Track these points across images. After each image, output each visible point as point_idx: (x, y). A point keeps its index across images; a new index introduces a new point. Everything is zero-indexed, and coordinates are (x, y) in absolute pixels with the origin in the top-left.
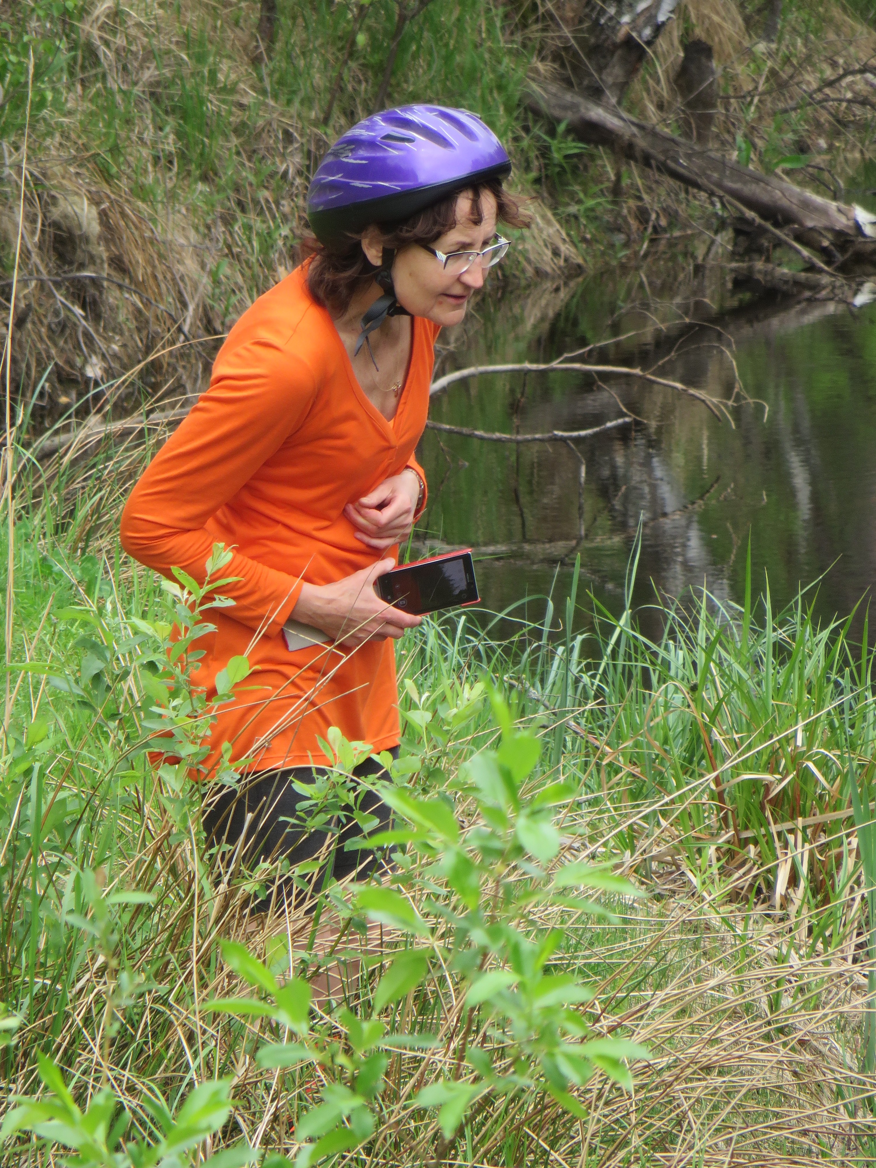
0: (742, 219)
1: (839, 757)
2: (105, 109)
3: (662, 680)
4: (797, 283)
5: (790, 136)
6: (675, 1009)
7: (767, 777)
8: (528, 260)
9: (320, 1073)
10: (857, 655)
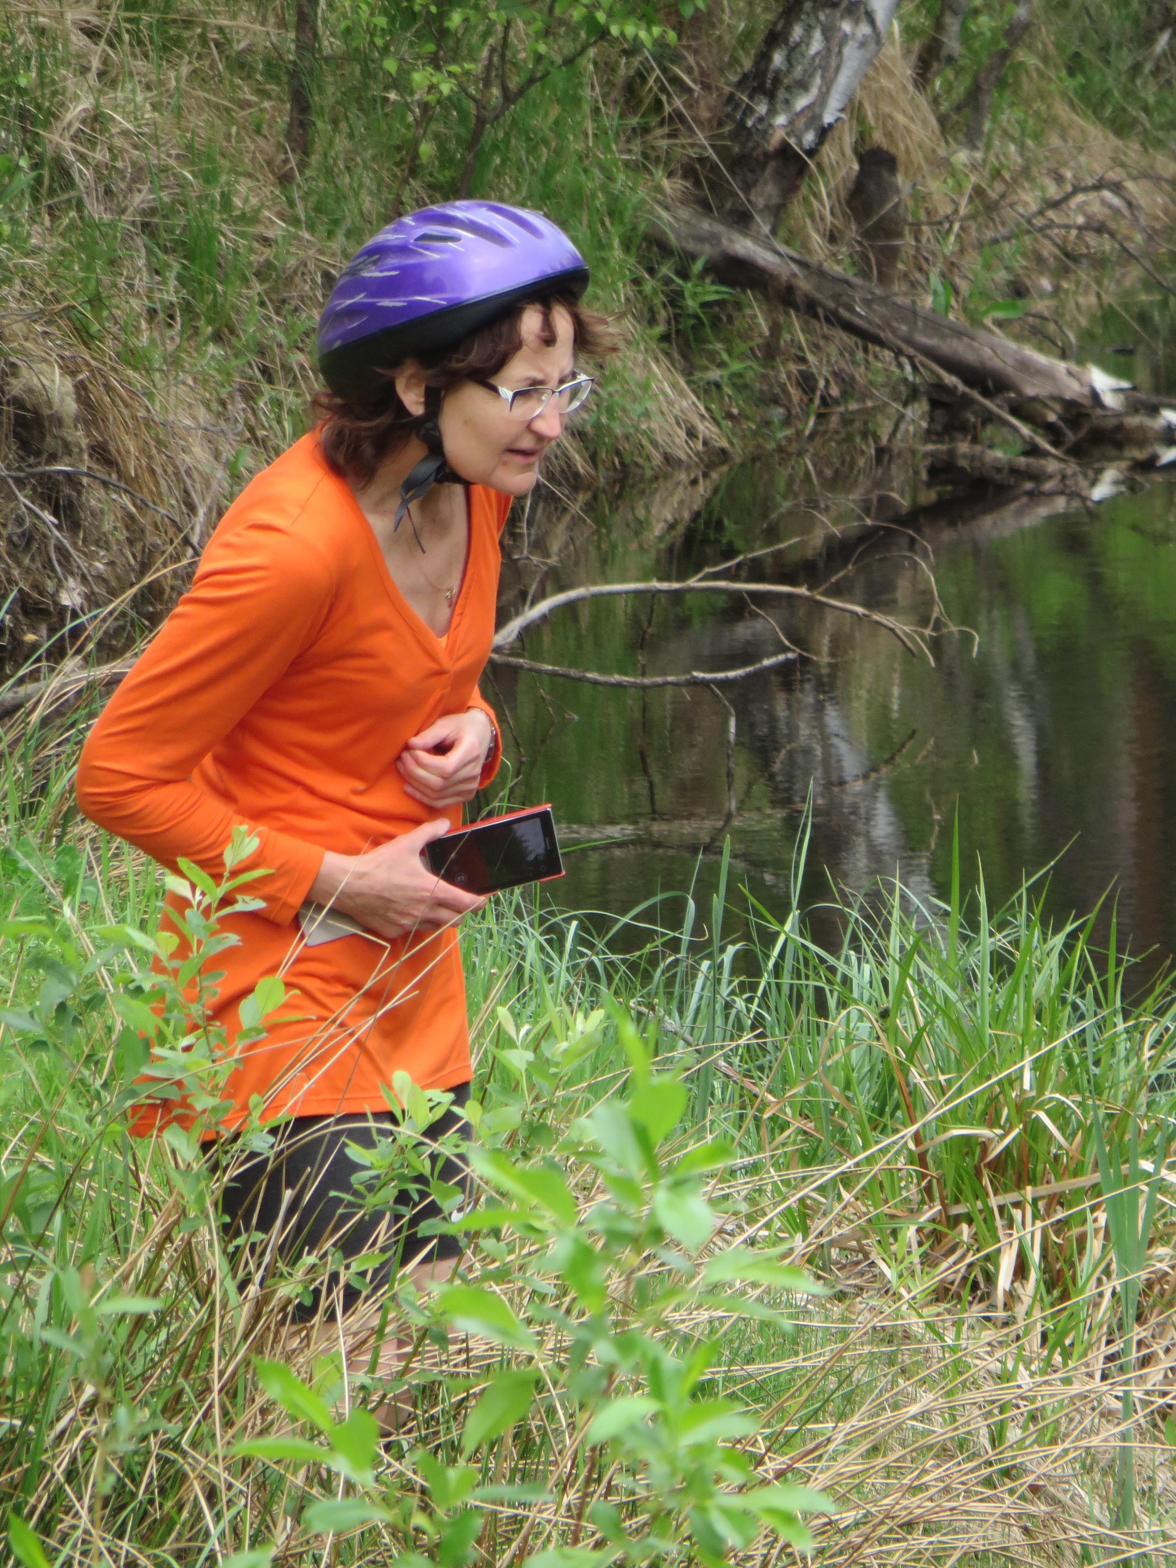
0: (940, 386)
1: (1080, 1105)
2: (81, 246)
3: (842, 1004)
4: (1014, 471)
5: (1002, 276)
6: (865, 1446)
7: (984, 1132)
8: (655, 444)
9: (387, 1539)
10: (1101, 963)
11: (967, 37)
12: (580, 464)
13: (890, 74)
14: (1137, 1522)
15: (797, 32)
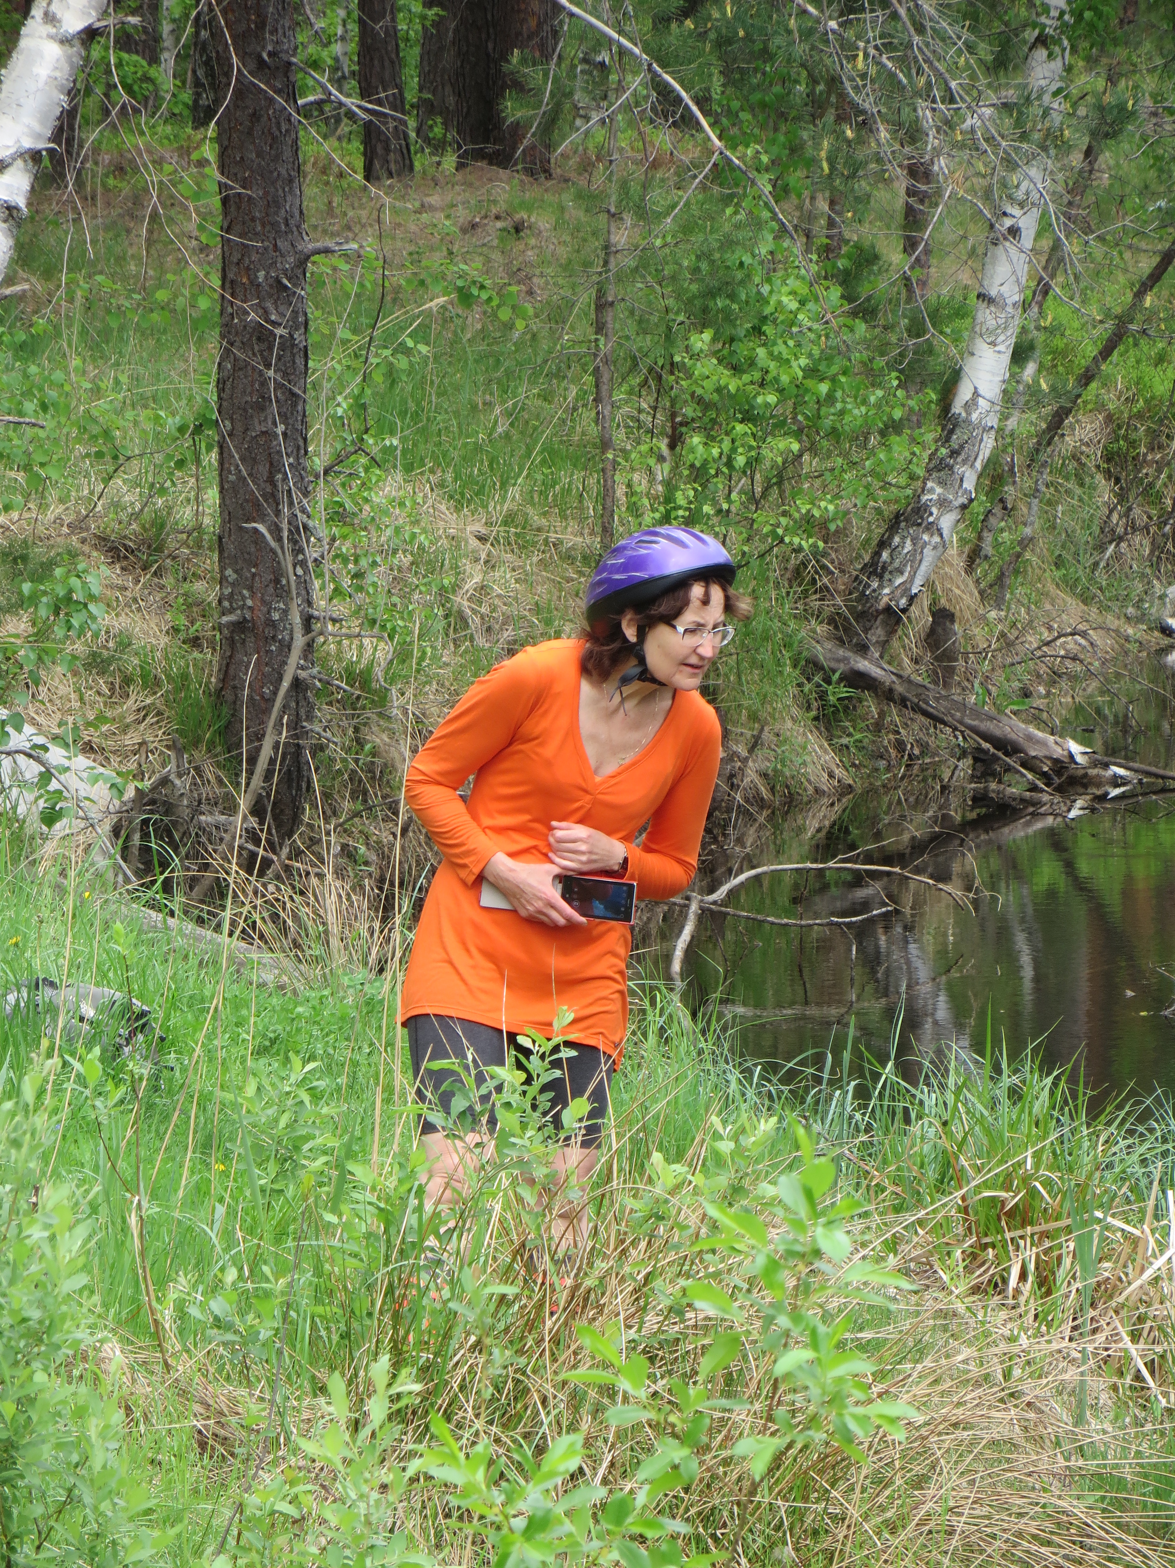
0: (979, 749)
1: (1060, 1178)
2: (473, 662)
3: (920, 1117)
4: (1023, 800)
5: (1016, 685)
6: (931, 1379)
7: (1003, 1194)
8: (809, 781)
9: (647, 1429)
10: (1074, 1096)
11: (997, 545)
12: (765, 793)
13: (951, 565)
14: (1089, 1424)
15: (897, 540)
